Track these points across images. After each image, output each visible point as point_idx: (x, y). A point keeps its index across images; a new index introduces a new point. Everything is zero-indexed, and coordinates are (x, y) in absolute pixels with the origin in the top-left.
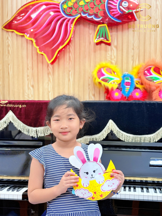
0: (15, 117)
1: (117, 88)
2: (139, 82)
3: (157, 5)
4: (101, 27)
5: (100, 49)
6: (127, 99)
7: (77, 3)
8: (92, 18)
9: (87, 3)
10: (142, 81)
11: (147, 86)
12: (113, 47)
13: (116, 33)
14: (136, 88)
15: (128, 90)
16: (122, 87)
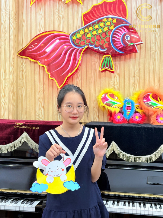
0: (29, 137)
1: (119, 112)
2: (138, 107)
3: (156, 38)
4: (106, 57)
5: (105, 76)
6: (128, 122)
7: (85, 35)
8: (98, 49)
9: (94, 35)
10: (141, 106)
11: (146, 111)
12: (116, 74)
13: (119, 62)
14: (136, 112)
15: (129, 114)
16: (124, 111)
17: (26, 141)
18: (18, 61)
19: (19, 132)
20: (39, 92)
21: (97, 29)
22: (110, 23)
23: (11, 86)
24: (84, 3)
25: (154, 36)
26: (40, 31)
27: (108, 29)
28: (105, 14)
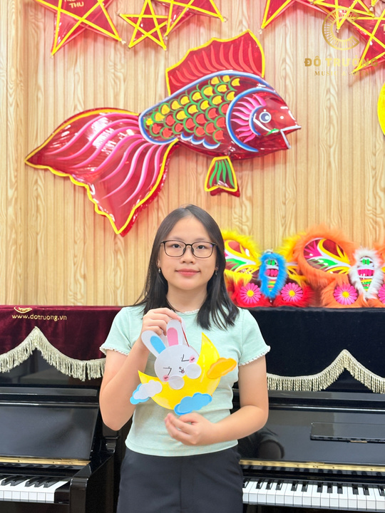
0: (45, 339)
1: (252, 282)
2: (294, 269)
3: (330, 116)
4: (218, 161)
5: (219, 204)
6: (272, 303)
7: (172, 115)
8: (201, 145)
9: (192, 115)
12: (244, 199)
13: (250, 173)
14: (289, 281)
15: (273, 286)
16: (262, 280)
17: (39, 348)
18: (26, 175)
19: (24, 328)
20: (75, 242)
21: (197, 101)
22: (225, 86)
23: (12, 231)
24: (170, 46)
25: (325, 112)
26: (75, 109)
27: (221, 101)
28: (216, 68)
